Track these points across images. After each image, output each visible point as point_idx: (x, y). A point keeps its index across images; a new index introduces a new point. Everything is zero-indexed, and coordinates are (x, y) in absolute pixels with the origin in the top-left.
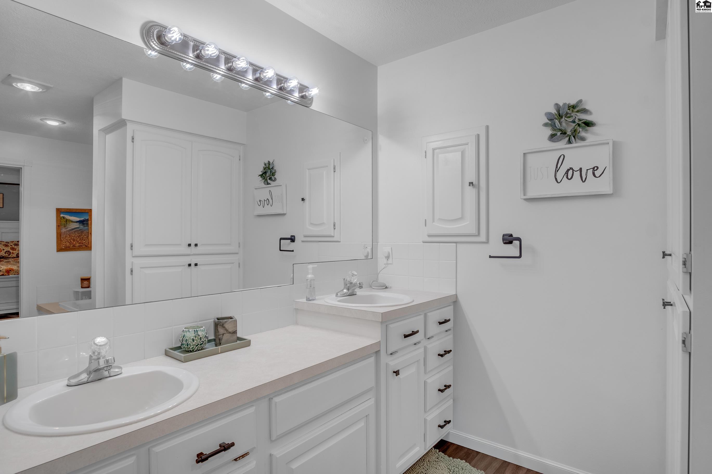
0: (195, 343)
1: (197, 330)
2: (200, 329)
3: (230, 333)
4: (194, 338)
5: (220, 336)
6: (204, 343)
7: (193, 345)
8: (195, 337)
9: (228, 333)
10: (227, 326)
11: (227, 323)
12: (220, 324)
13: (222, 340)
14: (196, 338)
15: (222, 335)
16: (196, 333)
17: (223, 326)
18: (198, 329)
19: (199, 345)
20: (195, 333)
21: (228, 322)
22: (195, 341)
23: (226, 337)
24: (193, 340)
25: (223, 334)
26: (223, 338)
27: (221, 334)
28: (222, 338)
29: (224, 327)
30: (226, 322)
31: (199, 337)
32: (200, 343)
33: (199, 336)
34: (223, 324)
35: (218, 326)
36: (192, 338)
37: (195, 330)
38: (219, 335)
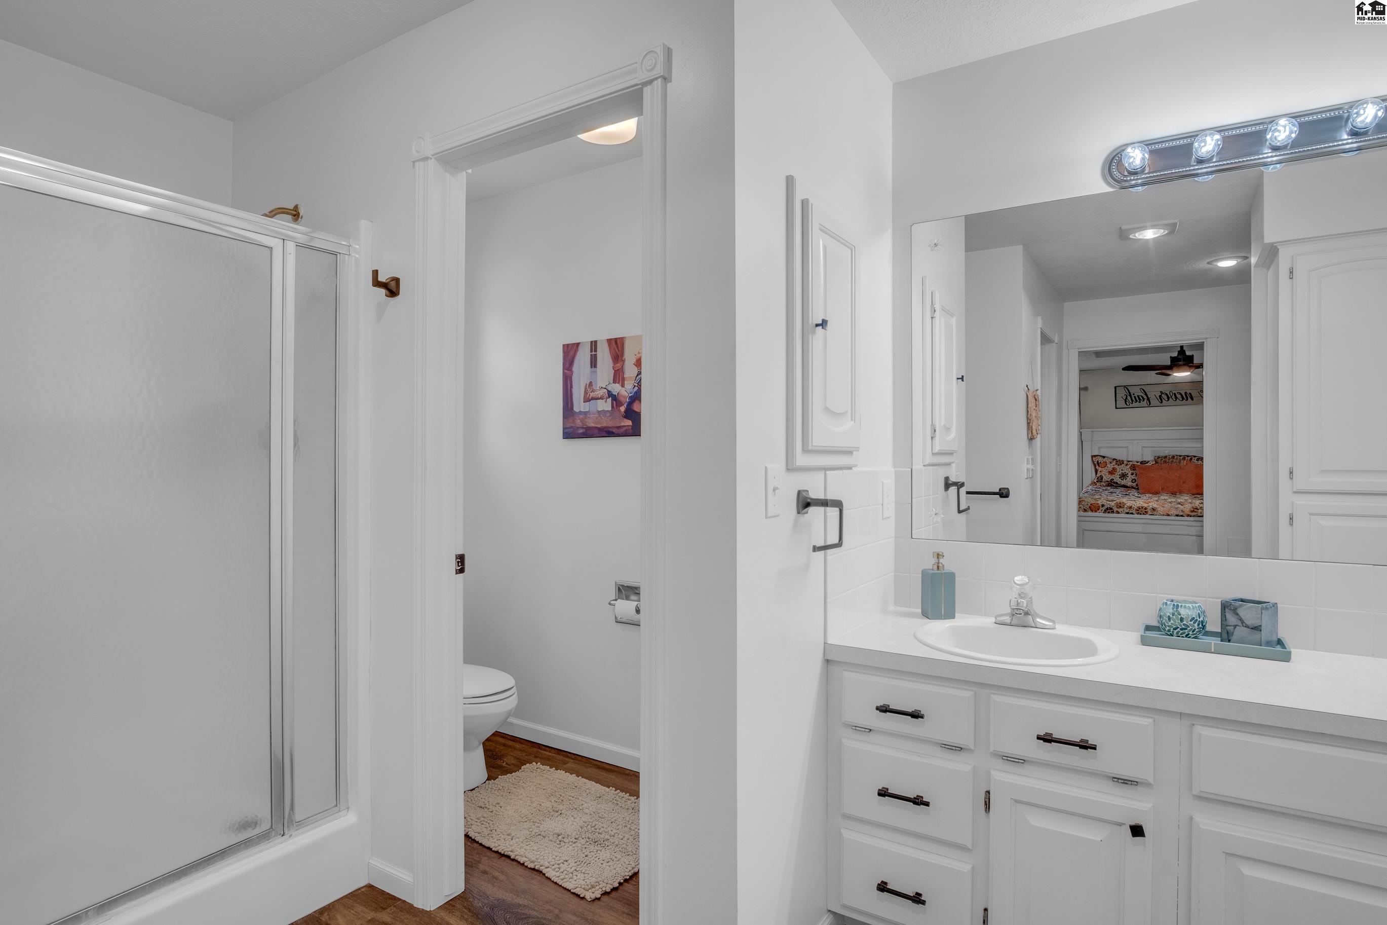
0: (1171, 623)
1: (1178, 605)
2: (1183, 605)
3: (1247, 627)
4: (1171, 616)
5: (1228, 628)
6: (1188, 629)
7: (1169, 626)
8: (1173, 614)
9: (1245, 627)
10: (1241, 612)
11: (1243, 608)
12: (1229, 608)
13: (1232, 635)
14: (1174, 617)
15: (1233, 627)
16: (1175, 609)
17: (1235, 611)
18: (1180, 604)
19: (1179, 629)
20: (1173, 609)
21: (1245, 607)
22: (1172, 622)
23: (1240, 632)
24: (1169, 618)
25: (1235, 626)
26: (1235, 633)
27: (1231, 624)
28: (1233, 633)
29: (1238, 614)
30: (1241, 606)
31: (1180, 617)
32: (1181, 626)
33: (1180, 615)
34: (1236, 609)
35: (1226, 610)
36: (1168, 614)
37: (1176, 604)
38: (1227, 626)
